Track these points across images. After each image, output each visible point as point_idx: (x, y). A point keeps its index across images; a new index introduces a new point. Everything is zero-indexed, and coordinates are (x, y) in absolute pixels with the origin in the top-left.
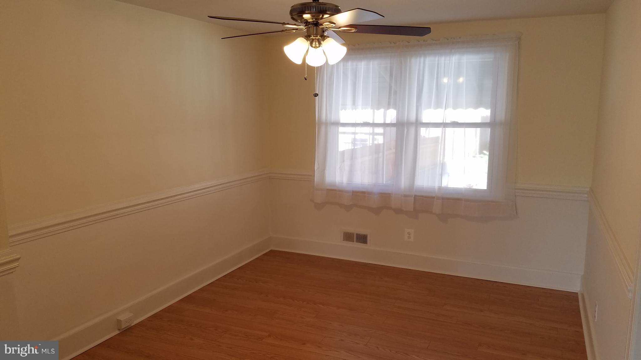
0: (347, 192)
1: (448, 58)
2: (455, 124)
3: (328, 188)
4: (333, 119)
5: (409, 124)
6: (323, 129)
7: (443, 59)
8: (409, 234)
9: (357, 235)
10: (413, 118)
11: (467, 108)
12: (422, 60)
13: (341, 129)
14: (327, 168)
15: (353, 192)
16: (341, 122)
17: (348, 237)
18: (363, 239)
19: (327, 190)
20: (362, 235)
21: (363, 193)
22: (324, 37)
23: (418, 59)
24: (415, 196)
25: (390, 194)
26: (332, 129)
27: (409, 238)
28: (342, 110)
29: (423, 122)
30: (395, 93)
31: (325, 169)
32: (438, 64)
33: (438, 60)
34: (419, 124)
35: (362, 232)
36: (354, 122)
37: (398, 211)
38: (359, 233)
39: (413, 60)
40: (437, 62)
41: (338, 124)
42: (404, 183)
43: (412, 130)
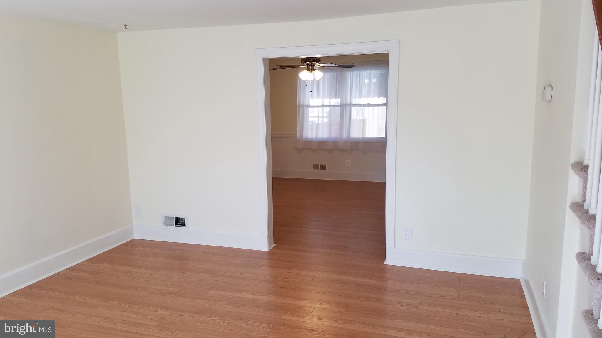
0: (315, 142)
1: (364, 72)
2: (369, 105)
3: (304, 141)
4: (306, 103)
5: (346, 105)
6: (301, 109)
7: (362, 72)
8: (348, 162)
9: (321, 165)
10: (348, 102)
11: (374, 97)
12: (352, 72)
13: (310, 109)
14: (304, 130)
15: (318, 142)
16: (310, 105)
17: (316, 167)
18: (323, 167)
19: (304, 142)
20: (324, 165)
21: (324, 142)
22: (314, 70)
23: (350, 72)
24: (350, 142)
25: (337, 142)
26: (306, 109)
27: (348, 164)
28: (311, 99)
29: (353, 104)
30: (339, 89)
31: (303, 131)
32: (360, 75)
33: (360, 73)
34: (351, 105)
35: (323, 163)
36: (318, 105)
37: (342, 151)
38: (321, 164)
39: (347, 73)
40: (359, 74)
41: (309, 106)
42: (345, 135)
43: (348, 108)
